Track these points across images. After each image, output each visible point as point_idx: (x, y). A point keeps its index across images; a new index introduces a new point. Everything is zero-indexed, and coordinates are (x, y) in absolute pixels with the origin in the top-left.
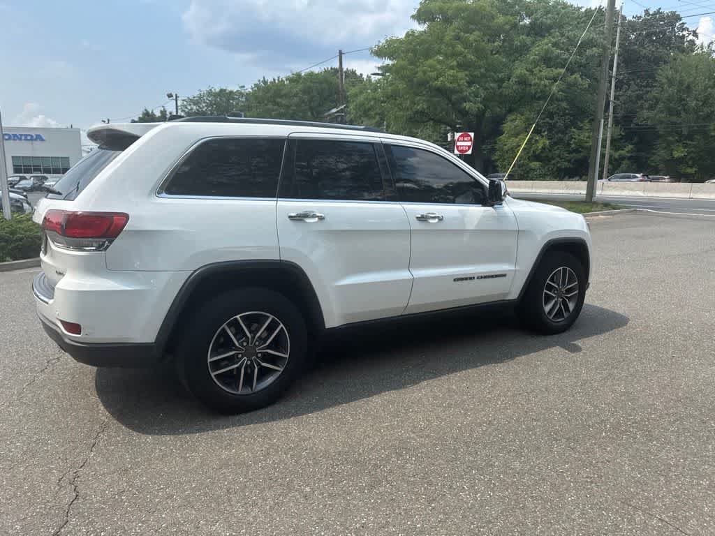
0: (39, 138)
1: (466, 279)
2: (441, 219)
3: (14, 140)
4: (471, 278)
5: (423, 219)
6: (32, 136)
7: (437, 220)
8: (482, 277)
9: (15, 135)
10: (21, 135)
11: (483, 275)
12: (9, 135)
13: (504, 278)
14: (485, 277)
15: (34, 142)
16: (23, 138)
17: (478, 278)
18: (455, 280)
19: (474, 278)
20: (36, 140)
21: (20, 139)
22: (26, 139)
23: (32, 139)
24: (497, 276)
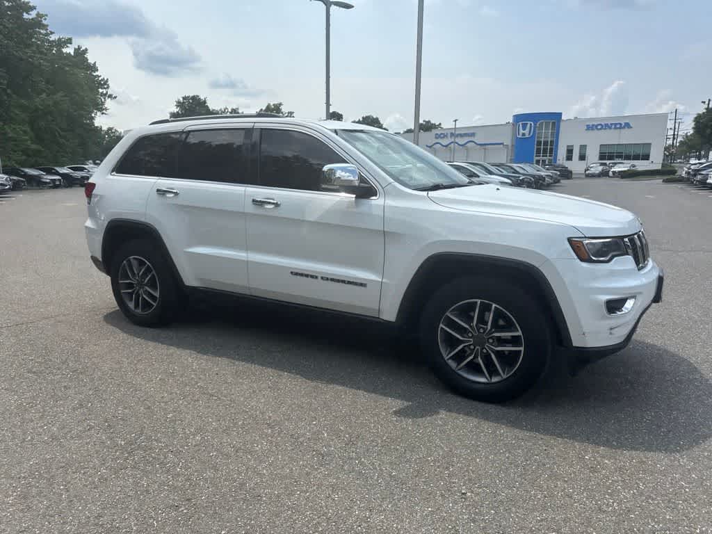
0: (628, 125)
1: (307, 276)
2: (277, 205)
3: (605, 129)
4: (312, 277)
5: (259, 203)
6: (621, 124)
7: (272, 206)
8: (327, 279)
9: (606, 125)
10: (611, 124)
11: (330, 277)
12: (601, 125)
13: (363, 288)
14: (332, 280)
15: (622, 130)
16: (613, 127)
17: (322, 278)
18: (292, 273)
19: (317, 277)
20: (624, 127)
21: (610, 128)
22: (616, 128)
23: (620, 128)
24: (349, 283)
